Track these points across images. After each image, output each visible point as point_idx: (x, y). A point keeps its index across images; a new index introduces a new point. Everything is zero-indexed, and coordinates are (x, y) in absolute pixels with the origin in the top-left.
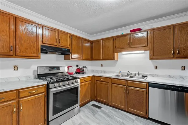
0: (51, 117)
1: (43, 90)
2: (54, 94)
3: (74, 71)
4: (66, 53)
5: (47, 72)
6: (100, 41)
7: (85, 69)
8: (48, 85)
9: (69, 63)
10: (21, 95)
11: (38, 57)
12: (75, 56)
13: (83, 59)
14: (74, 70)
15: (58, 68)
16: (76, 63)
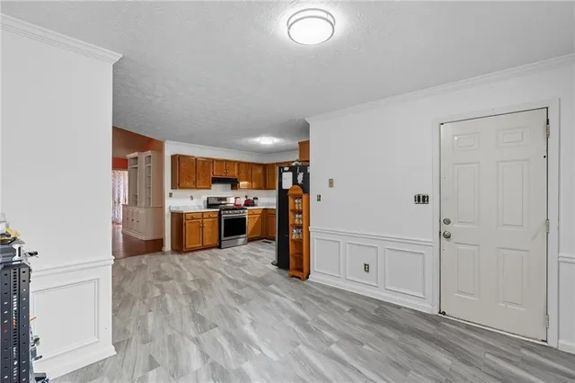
0: (223, 238)
1: (216, 215)
2: (225, 220)
3: (243, 203)
4: (234, 184)
5: (216, 202)
6: (274, 168)
7: (255, 201)
8: (220, 212)
9: (236, 193)
10: (205, 216)
11: (210, 188)
12: (243, 184)
13: (252, 189)
14: (242, 201)
15: (225, 199)
16: (244, 193)
